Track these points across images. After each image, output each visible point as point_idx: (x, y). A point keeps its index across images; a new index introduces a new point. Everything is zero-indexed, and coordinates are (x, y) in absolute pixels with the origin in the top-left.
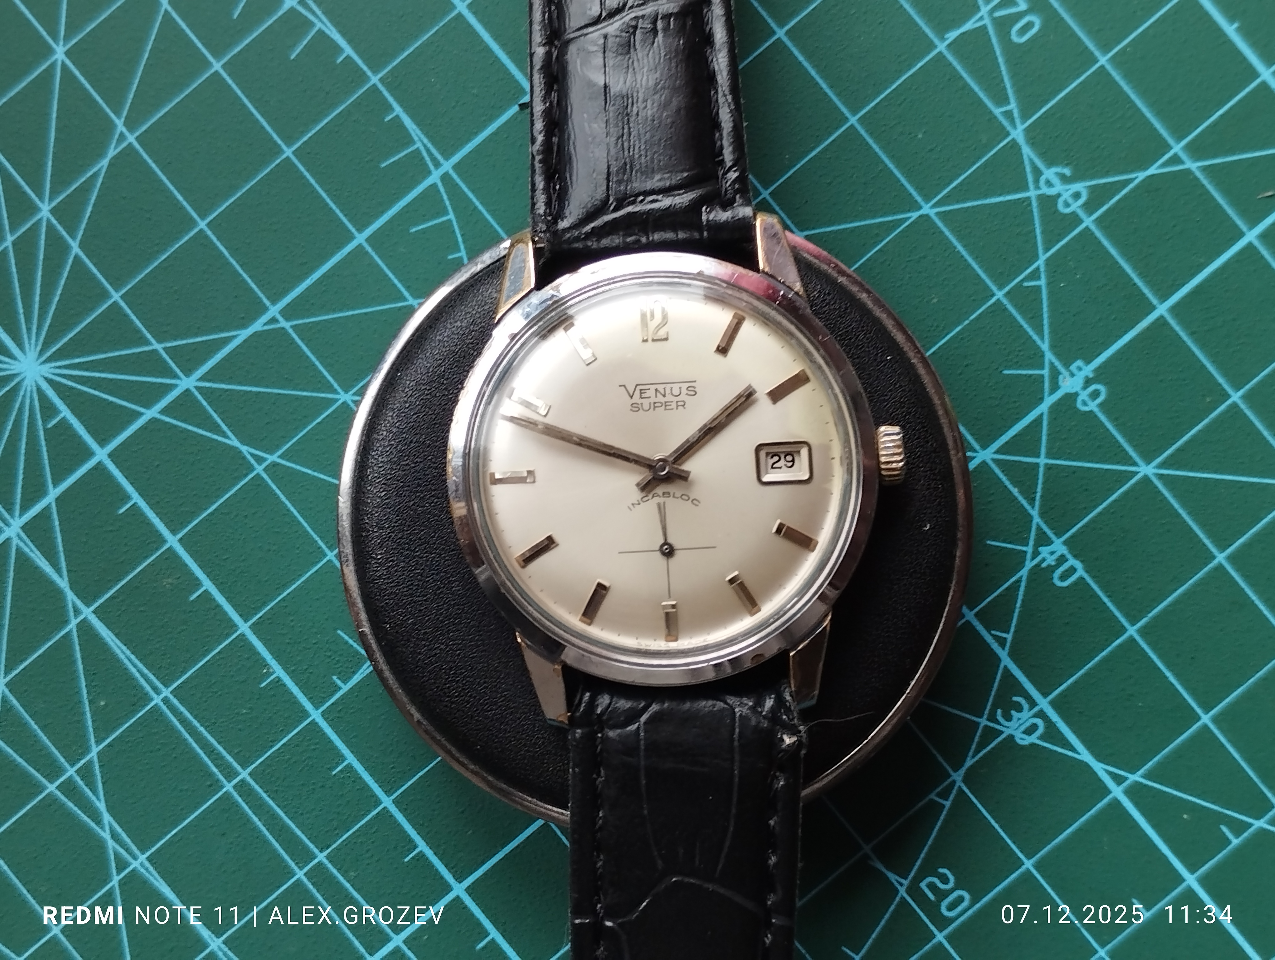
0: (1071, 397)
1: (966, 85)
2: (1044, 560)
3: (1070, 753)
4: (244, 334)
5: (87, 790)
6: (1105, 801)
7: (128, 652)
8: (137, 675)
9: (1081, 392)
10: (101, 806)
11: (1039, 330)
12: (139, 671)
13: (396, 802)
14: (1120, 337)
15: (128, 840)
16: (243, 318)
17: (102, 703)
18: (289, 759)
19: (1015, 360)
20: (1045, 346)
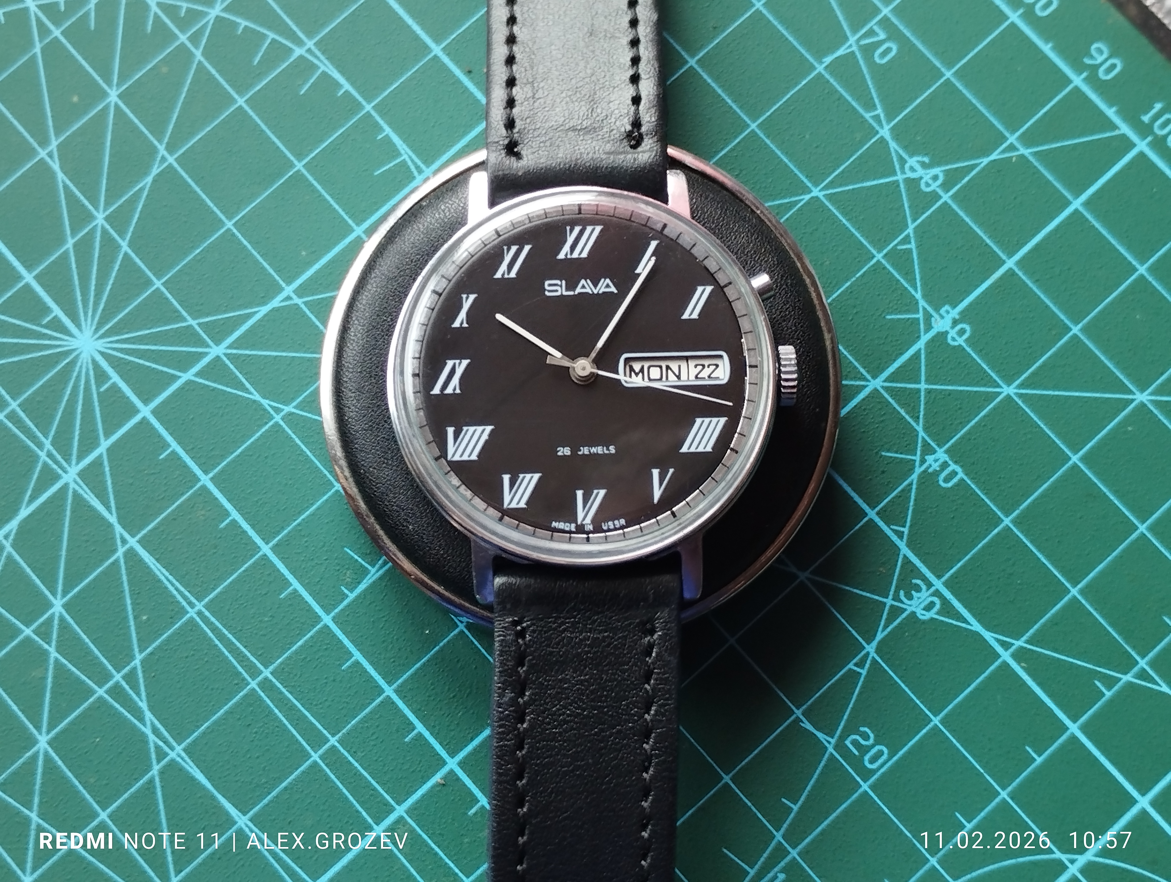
0: (942, 336)
1: (841, 96)
2: (930, 466)
3: (963, 625)
4: (264, 310)
5: (131, 692)
6: (997, 664)
7: (167, 574)
8: (175, 592)
9: (950, 331)
10: (143, 705)
11: (912, 282)
12: (177, 589)
13: (397, 691)
14: (978, 286)
15: (166, 734)
16: (263, 297)
17: (145, 618)
18: (305, 658)
19: (895, 307)
20: (918, 296)
